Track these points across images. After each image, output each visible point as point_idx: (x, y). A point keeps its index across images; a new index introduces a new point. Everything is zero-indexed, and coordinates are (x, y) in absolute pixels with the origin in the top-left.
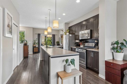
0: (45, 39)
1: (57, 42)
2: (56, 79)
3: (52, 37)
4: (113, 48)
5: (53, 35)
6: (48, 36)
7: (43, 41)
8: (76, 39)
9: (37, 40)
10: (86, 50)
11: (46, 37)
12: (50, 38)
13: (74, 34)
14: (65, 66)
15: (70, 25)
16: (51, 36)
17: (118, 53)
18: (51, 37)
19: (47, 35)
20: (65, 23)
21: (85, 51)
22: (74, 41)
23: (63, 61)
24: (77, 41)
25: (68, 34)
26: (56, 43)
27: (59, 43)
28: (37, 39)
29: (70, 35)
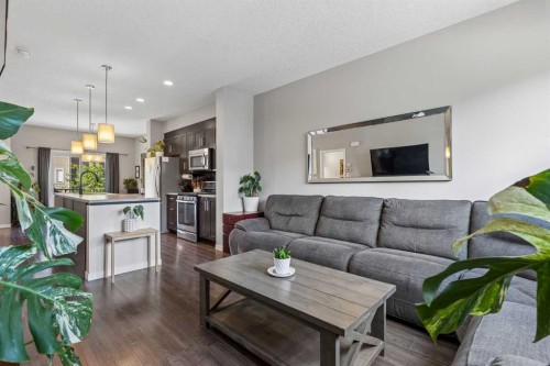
0: (74, 171)
1: (127, 182)
2: (101, 248)
3: (104, 161)
4: (241, 190)
5: (108, 154)
6: (89, 158)
7: (61, 179)
8: (182, 172)
9: (35, 172)
10: (196, 196)
11: (75, 160)
12: (98, 165)
13: (178, 156)
14: (123, 222)
15: (170, 129)
16: (100, 158)
17: (249, 198)
18: (102, 164)
19: (80, 155)
20: (152, 120)
21: (195, 198)
22: (177, 177)
23: (120, 212)
24: (186, 177)
25: (159, 154)
26: (122, 186)
27: (135, 184)
28: (33, 168)
29: (166, 159)
